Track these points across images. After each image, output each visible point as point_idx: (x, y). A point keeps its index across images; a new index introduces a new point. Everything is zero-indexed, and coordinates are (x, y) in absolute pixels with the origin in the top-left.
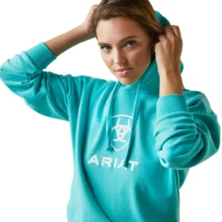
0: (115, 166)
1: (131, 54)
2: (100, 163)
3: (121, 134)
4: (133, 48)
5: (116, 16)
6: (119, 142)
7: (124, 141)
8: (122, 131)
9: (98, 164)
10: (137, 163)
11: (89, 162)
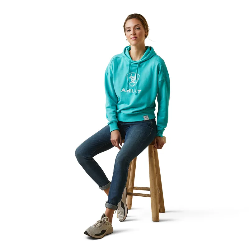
0: (132, 92)
1: (138, 32)
3: (133, 80)
4: (138, 30)
7: (134, 82)
9: (125, 92)
10: (141, 91)
11: (122, 91)
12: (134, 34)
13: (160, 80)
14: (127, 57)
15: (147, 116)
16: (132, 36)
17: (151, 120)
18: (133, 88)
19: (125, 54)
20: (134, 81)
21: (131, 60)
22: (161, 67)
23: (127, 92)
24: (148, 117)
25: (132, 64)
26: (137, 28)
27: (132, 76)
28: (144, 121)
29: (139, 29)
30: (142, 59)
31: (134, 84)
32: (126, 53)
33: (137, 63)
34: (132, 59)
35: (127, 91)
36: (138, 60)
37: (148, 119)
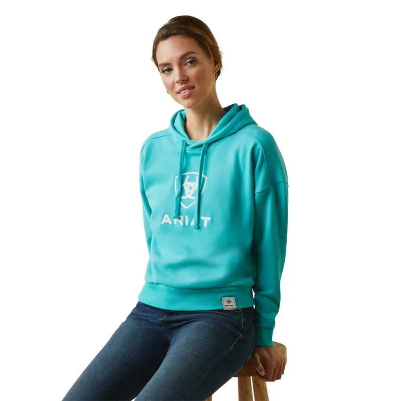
0: (187, 223)
1: (191, 72)
2: (173, 223)
3: (190, 191)
4: (194, 66)
5: (174, 34)
6: (188, 199)
7: (194, 198)
8: (190, 188)
9: (171, 223)
10: (209, 219)
11: (163, 223)
12: (184, 80)
13: (258, 189)
14: (179, 133)
15: (232, 299)
16: (178, 87)
17: (243, 310)
18: (189, 213)
19: (174, 127)
20: (191, 194)
21: (186, 139)
22: (262, 153)
23: (175, 223)
24: (233, 302)
25: (187, 148)
26: (190, 62)
27: (189, 180)
28: (222, 310)
29: (194, 62)
30: (214, 133)
31: (193, 201)
32: (175, 124)
33: (202, 146)
34: (190, 138)
35: (176, 220)
36: (204, 139)
37: (235, 307)
